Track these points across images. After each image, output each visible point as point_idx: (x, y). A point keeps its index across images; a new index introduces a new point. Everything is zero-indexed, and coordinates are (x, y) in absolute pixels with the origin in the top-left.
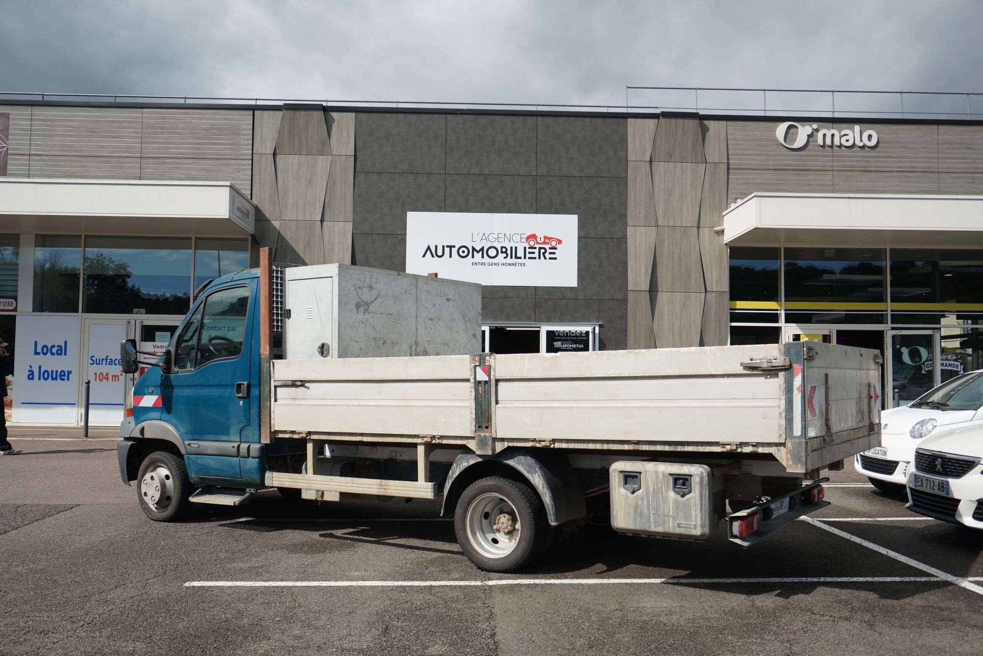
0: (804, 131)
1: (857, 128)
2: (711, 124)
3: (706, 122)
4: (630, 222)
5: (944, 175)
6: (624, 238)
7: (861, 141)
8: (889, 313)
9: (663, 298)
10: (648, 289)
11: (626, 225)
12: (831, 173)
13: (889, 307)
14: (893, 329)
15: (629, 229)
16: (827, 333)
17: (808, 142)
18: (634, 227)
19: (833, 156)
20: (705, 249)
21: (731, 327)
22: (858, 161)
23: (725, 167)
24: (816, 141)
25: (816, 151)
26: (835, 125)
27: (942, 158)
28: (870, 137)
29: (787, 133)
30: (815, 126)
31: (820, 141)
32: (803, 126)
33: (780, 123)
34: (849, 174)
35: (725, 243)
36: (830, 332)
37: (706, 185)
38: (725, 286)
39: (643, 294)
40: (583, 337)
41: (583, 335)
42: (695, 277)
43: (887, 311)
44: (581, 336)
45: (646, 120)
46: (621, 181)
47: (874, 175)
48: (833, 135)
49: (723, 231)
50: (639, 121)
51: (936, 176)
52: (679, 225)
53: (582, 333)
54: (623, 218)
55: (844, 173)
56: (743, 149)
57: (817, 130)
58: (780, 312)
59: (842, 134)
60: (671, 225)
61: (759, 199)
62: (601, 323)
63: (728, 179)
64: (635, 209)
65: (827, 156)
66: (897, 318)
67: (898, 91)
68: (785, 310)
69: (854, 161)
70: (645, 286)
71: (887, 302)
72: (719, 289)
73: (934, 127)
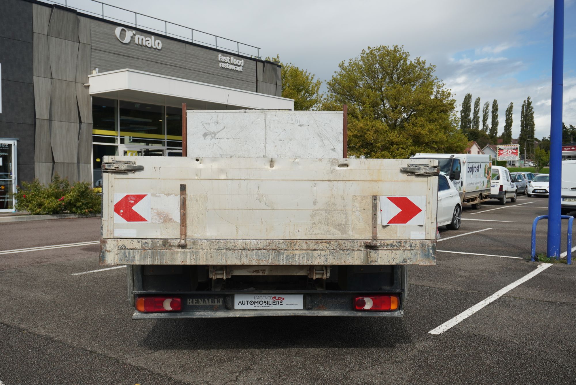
0: (129, 34)
1: (153, 37)
2: (82, 19)
3: (79, 17)
4: (35, 74)
5: (188, 70)
6: (33, 84)
7: (155, 45)
8: (166, 141)
9: (56, 124)
10: (48, 119)
11: (33, 76)
12: (141, 60)
13: (166, 137)
14: (168, 149)
15: (34, 78)
16: (139, 150)
17: (131, 41)
18: (37, 77)
19: (142, 51)
20: (80, 97)
21: (94, 145)
22: (153, 56)
23: (89, 47)
24: (134, 41)
25: (134, 46)
26: (144, 34)
27: (187, 61)
28: (159, 43)
29: (121, 33)
30: (134, 32)
31: (136, 42)
32: (129, 31)
33: (117, 26)
34: (149, 62)
35: (90, 94)
36: (141, 150)
37: (80, 56)
38: (91, 121)
39: (45, 122)
40: (6, 147)
41: (6, 146)
42: (75, 114)
43: (165, 139)
44: (5, 147)
45: (44, 7)
46: (30, 45)
47: (160, 65)
48: (142, 39)
49: (88, 86)
50: (39, 6)
51: (184, 70)
52: (64, 79)
53: (6, 145)
54: (30, 70)
55: (147, 62)
56: (99, 38)
57: (134, 35)
58: (117, 137)
59: (147, 39)
60: (60, 78)
61: (129, 72)
62: (18, 139)
63: (91, 55)
64: (38, 67)
65: (138, 50)
66: (170, 144)
67: (164, 20)
68: (121, 136)
69: (151, 56)
70: (46, 117)
71: (165, 134)
72: (88, 122)
73: (184, 44)
